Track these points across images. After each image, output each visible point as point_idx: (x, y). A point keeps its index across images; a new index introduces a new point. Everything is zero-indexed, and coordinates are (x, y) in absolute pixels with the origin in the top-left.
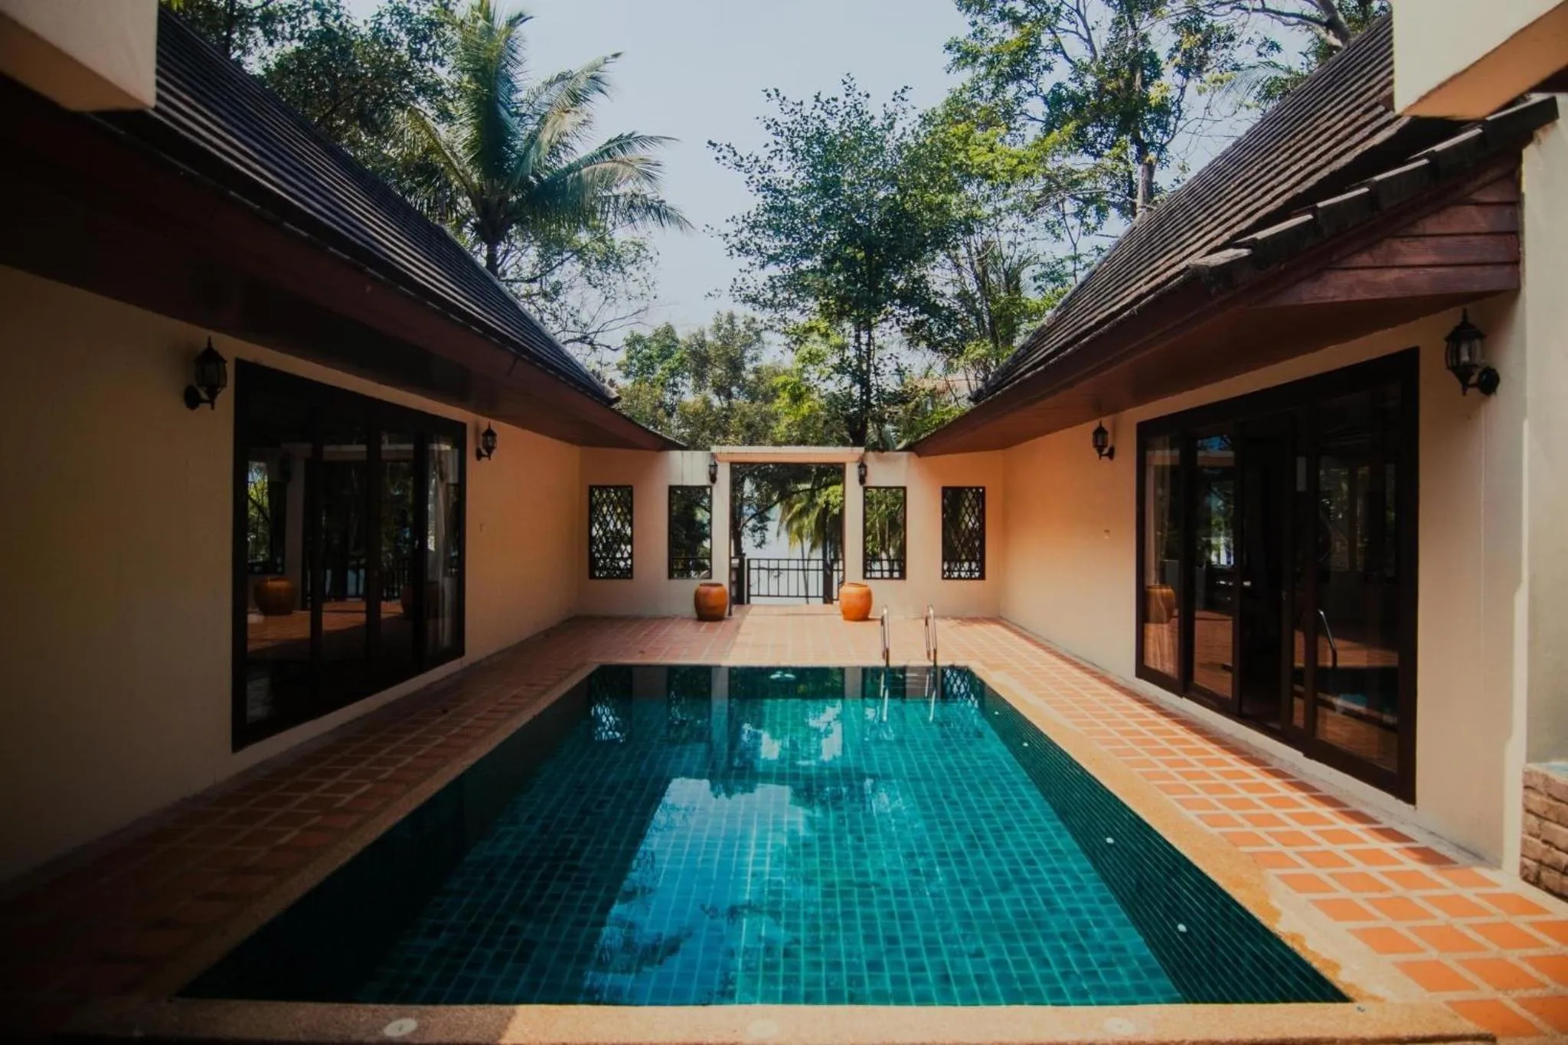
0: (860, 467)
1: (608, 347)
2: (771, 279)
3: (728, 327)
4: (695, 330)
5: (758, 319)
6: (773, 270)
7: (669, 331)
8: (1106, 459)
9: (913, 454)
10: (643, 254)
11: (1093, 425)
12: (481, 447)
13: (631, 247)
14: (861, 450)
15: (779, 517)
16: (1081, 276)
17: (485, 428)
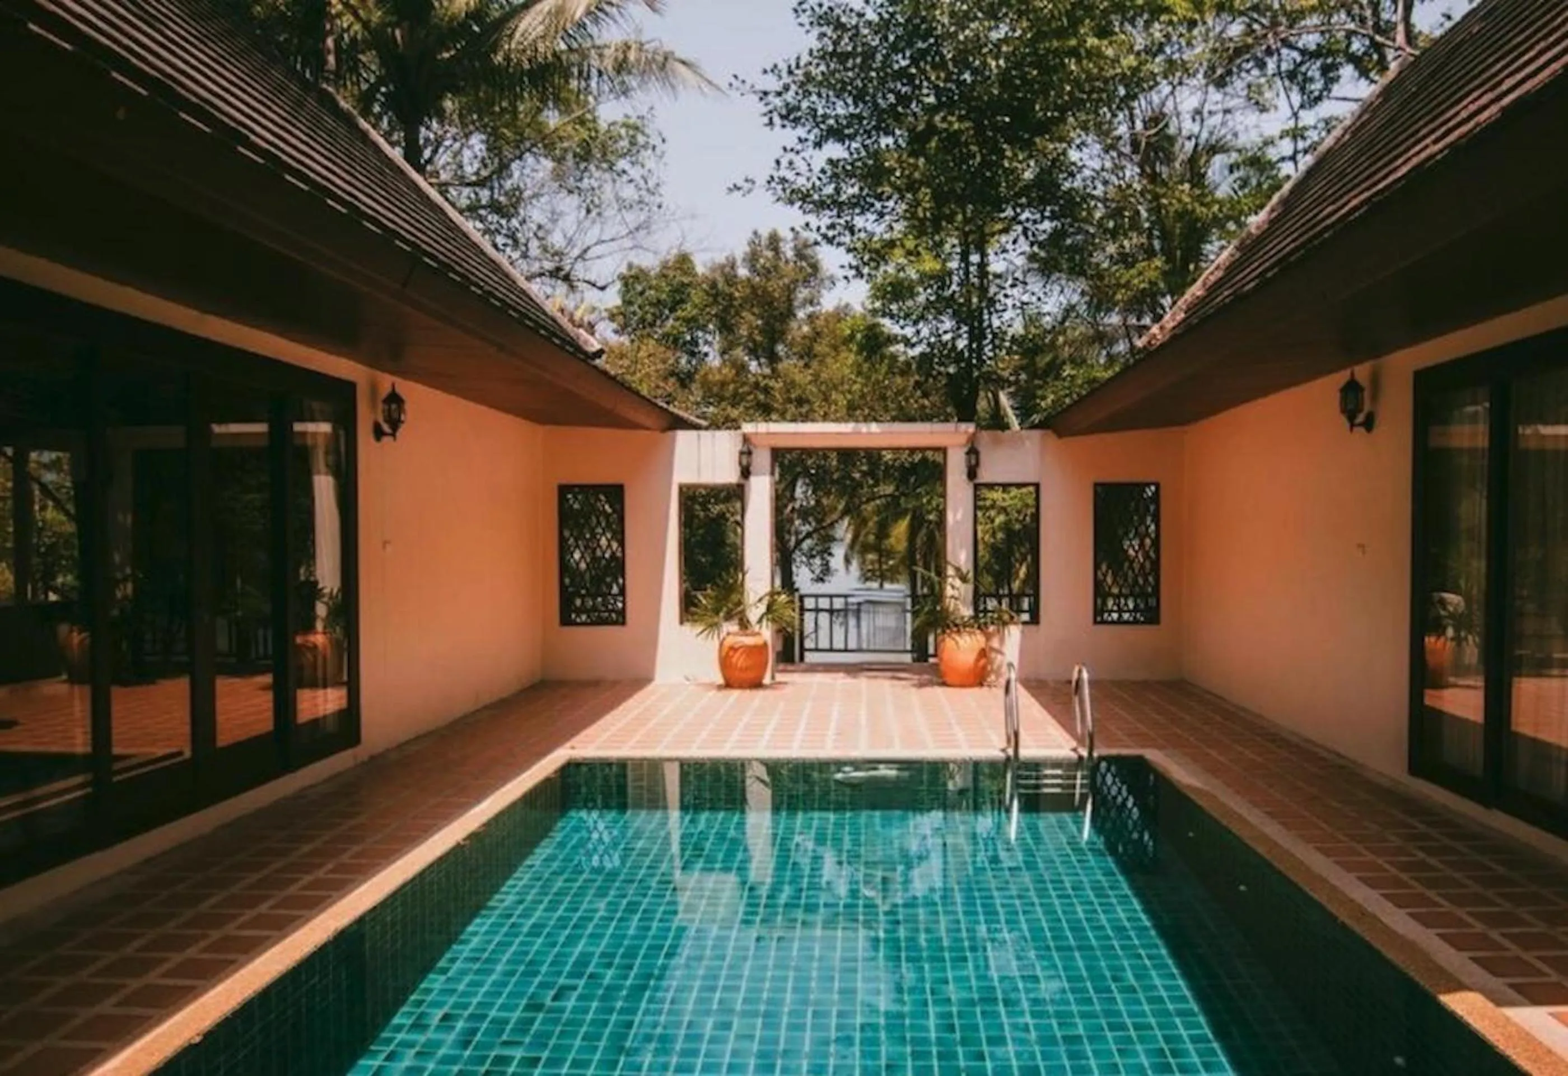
0: (968, 453)
1: (594, 285)
2: (830, 161)
3: (770, 254)
4: (721, 258)
5: (814, 225)
6: (835, 150)
7: (684, 261)
8: (1362, 430)
9: (1049, 432)
10: (641, 139)
11: (1341, 377)
12: (381, 420)
13: (623, 131)
14: (971, 428)
15: (849, 536)
16: (1306, 161)
17: (385, 390)
